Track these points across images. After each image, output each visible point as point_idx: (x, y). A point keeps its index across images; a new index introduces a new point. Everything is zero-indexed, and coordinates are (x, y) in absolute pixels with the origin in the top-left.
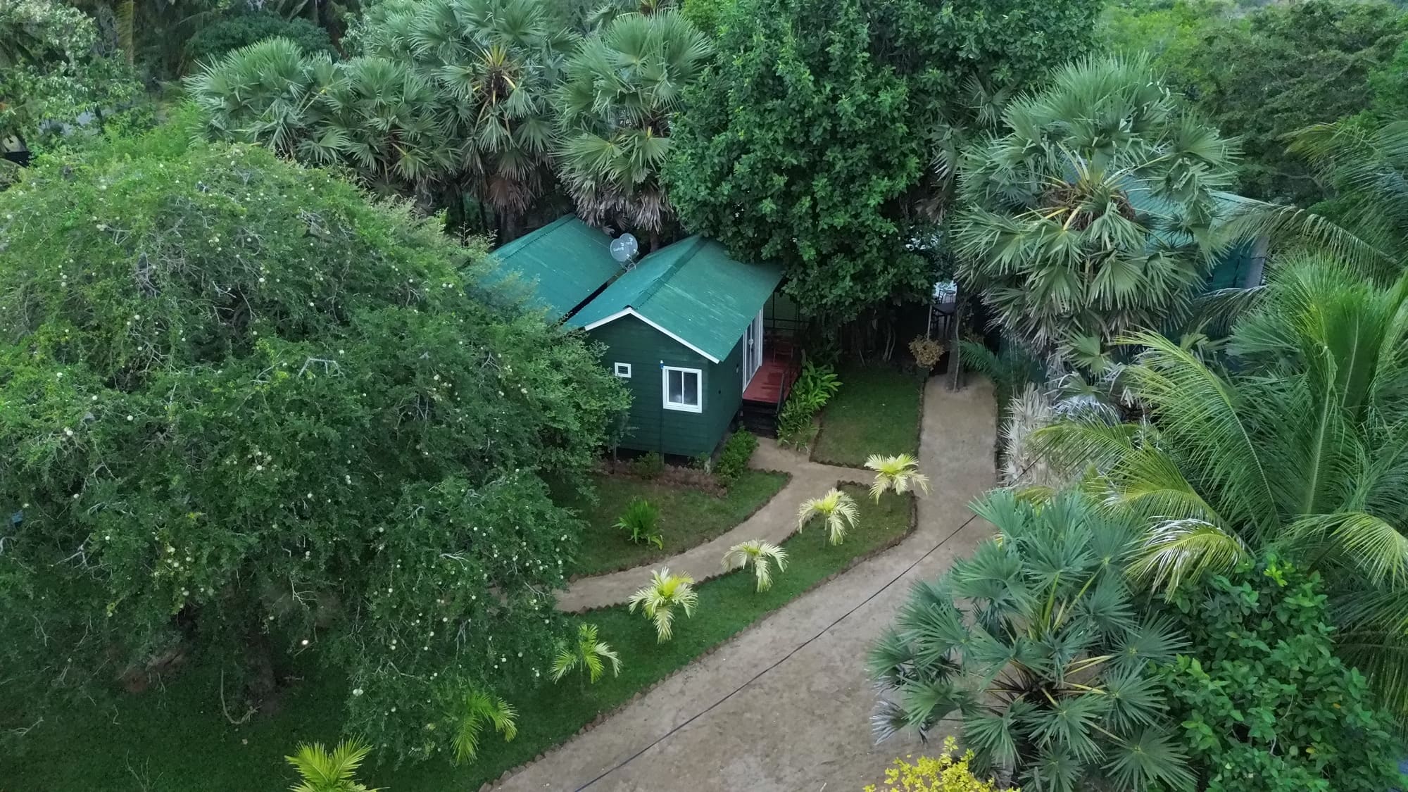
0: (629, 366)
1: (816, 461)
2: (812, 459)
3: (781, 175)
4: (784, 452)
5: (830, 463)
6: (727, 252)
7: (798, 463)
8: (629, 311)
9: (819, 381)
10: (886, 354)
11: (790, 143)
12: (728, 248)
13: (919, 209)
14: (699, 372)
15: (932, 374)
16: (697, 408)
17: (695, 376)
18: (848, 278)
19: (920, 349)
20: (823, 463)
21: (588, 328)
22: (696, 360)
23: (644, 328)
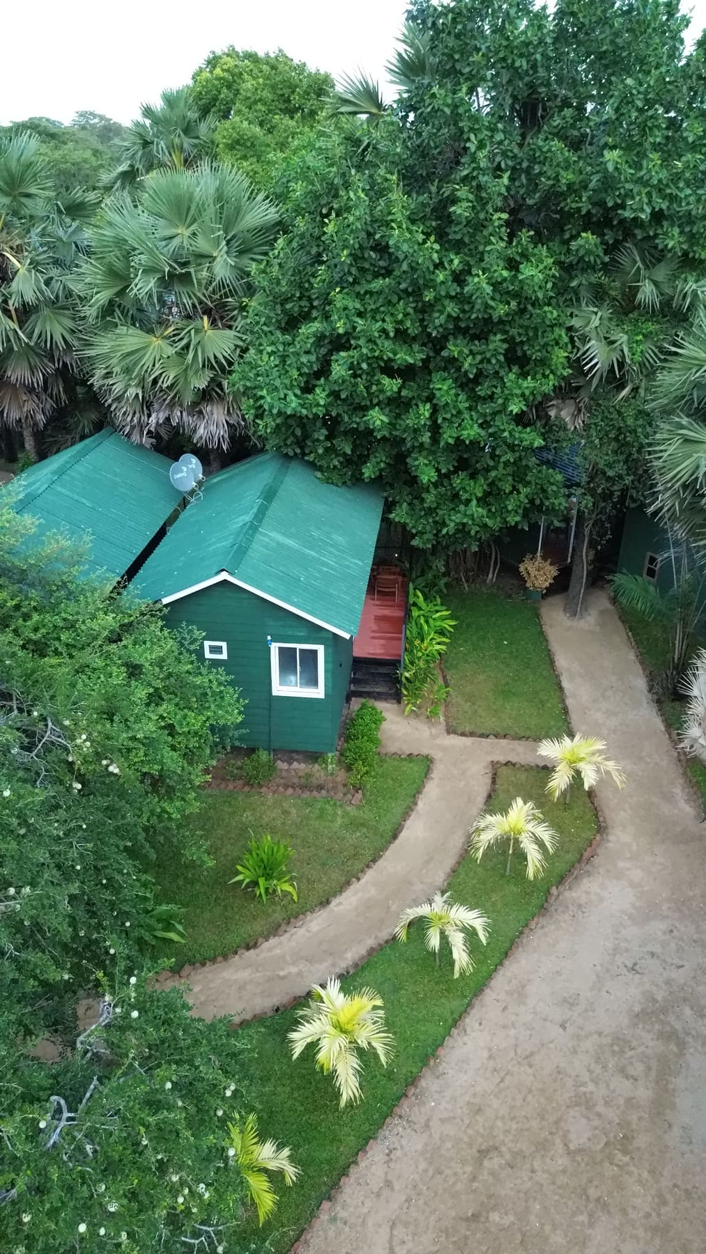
0: (224, 645)
1: (455, 732)
2: (450, 730)
3: (391, 376)
4: (414, 722)
5: (472, 734)
6: (319, 474)
7: (433, 737)
8: (224, 576)
9: (431, 621)
10: (490, 576)
11: (402, 336)
12: (320, 469)
13: (552, 413)
14: (321, 649)
15: (544, 597)
16: (318, 693)
17: (315, 652)
18: (474, 502)
19: (533, 572)
20: (463, 734)
21: (166, 601)
22: (316, 633)
23: (246, 596)
